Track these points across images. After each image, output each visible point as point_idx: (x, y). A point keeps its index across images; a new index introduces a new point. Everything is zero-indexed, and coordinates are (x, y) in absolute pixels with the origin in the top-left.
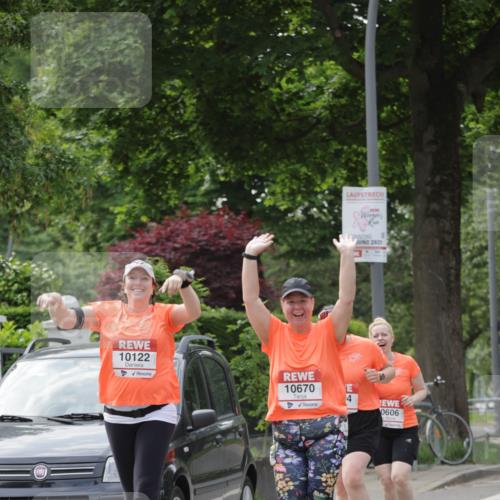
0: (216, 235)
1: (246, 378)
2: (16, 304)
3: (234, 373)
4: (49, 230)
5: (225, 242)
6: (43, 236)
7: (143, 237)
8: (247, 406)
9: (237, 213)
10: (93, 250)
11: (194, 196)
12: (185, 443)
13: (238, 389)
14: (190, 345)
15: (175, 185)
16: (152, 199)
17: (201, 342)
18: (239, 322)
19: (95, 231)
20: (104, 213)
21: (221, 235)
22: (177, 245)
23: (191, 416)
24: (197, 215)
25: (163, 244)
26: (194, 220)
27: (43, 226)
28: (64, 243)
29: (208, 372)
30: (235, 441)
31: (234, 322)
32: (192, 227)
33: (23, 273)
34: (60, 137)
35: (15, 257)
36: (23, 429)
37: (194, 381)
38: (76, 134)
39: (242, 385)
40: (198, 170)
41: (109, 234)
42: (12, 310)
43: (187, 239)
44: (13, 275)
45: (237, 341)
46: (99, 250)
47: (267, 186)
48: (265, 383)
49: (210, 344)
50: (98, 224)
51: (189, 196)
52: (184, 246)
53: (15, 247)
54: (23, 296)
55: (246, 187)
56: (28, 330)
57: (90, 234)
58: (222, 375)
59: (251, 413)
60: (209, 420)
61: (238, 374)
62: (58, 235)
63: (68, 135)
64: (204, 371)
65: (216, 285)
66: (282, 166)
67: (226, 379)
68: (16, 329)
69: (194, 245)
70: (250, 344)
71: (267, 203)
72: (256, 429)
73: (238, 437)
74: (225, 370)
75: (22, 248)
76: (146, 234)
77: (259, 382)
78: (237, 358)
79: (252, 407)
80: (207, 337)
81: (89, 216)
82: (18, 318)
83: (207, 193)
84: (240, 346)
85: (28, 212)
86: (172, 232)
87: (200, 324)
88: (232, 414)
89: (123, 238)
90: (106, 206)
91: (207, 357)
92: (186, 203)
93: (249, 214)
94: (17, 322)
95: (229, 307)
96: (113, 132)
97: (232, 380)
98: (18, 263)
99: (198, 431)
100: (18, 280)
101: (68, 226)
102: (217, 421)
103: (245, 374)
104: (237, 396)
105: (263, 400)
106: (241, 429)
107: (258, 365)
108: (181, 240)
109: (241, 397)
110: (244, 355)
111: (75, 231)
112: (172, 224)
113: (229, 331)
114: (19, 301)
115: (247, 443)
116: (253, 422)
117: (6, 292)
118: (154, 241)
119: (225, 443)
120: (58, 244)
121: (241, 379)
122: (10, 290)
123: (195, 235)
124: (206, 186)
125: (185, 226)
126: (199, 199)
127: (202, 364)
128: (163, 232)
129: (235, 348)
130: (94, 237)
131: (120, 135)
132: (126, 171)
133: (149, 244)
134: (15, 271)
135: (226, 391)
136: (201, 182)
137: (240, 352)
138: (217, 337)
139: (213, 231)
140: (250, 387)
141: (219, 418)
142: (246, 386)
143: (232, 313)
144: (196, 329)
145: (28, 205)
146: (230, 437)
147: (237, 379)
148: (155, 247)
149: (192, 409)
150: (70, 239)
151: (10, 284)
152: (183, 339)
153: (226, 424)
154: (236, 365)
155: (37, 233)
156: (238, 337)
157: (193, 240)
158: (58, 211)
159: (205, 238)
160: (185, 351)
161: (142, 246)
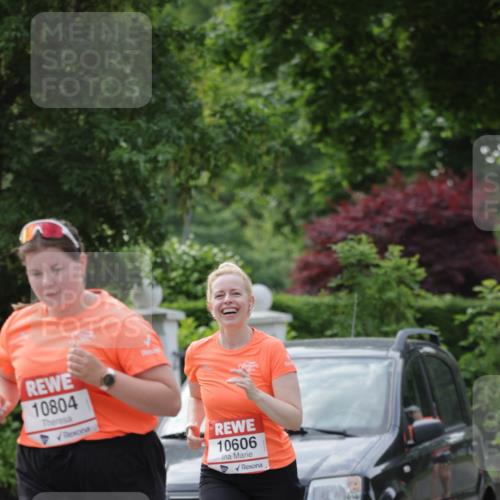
0: (437, 206)
2: (196, 297)
3: (465, 375)
4: (235, 207)
5: (448, 213)
6: (227, 214)
7: (347, 212)
10: (286, 230)
11: (410, 158)
12: (404, 461)
13: (470, 394)
14: (409, 341)
15: (386, 145)
16: (357, 163)
17: (420, 337)
18: (470, 311)
19: (288, 206)
20: (300, 184)
21: (443, 204)
22: (389, 220)
24: (413, 183)
25: (372, 219)
26: (410, 188)
27: (227, 200)
28: (252, 222)
29: (432, 373)
30: (467, 457)
31: (463, 311)
32: (408, 197)
33: (203, 259)
34: (244, 93)
35: (193, 240)
37: (415, 385)
38: (266, 88)
40: (413, 125)
41: (304, 210)
42: (192, 304)
43: (401, 211)
44: (192, 263)
45: (465, 334)
46: (295, 230)
49: (433, 339)
50: (291, 197)
51: (405, 159)
52: (399, 221)
53: (194, 228)
56: (211, 328)
57: (282, 210)
58: (449, 377)
60: (434, 432)
61: (468, 376)
62: (244, 212)
63: (253, 90)
64: (427, 373)
65: (438, 267)
67: (454, 381)
68: (197, 327)
69: (408, 218)
70: (483, 338)
73: (471, 452)
74: (452, 371)
75: (202, 230)
76: (351, 208)
78: (468, 356)
80: (429, 330)
81: (281, 188)
82: (199, 314)
83: (426, 155)
84: (471, 339)
85: (207, 186)
86: (383, 203)
87: (418, 315)
88: (462, 425)
89: (323, 213)
90: (301, 174)
91: (429, 355)
92: (400, 168)
94: (197, 319)
95: (454, 293)
96: (310, 87)
98: (197, 247)
99: (420, 447)
100: (198, 267)
101: (256, 201)
102: (445, 433)
104: (468, 402)
107: (495, 364)
108: (392, 215)
110: (477, 351)
111: (263, 207)
112: (383, 194)
113: (457, 323)
117: (183, 283)
118: (360, 214)
119: (455, 461)
120: (244, 223)
121: (473, 381)
122: (188, 281)
123: (411, 205)
124: (423, 145)
125: (399, 196)
126: (415, 163)
127: (424, 364)
128: (372, 205)
129: (463, 343)
130: (287, 215)
131: (318, 89)
132: (326, 132)
133: (354, 219)
134: (194, 258)
135: (454, 397)
136: (418, 139)
137: (470, 348)
138: (441, 330)
139: (434, 200)
141: (446, 430)
143: (460, 301)
144: (412, 320)
145: (205, 176)
146: (461, 453)
147: (468, 382)
148: (361, 223)
150: (258, 216)
151: (189, 272)
152: (400, 333)
153: (456, 437)
155: (218, 211)
156: (467, 330)
157: (409, 213)
158: (243, 183)
159: (424, 209)
160: (402, 347)
161: (346, 223)
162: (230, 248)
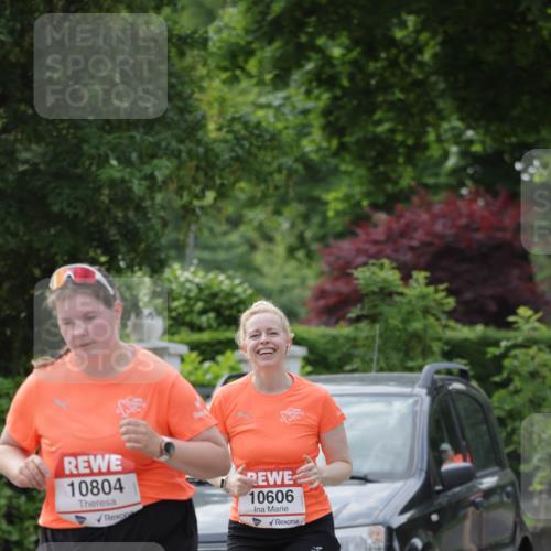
0: (468, 228)
1: (514, 420)
2: (200, 329)
3: (497, 413)
4: (243, 228)
5: (479, 236)
6: (234, 237)
7: (368, 234)
9: (495, 195)
10: (300, 254)
11: (437, 175)
12: (432, 509)
13: (504, 435)
14: (436, 376)
15: (410, 160)
16: (379, 180)
17: (449, 372)
18: (504, 343)
19: (302, 227)
20: (315, 204)
21: (474, 226)
22: (415, 243)
23: (440, 473)
24: (441, 202)
25: (395, 242)
26: (437, 208)
27: (235, 222)
28: (263, 245)
29: (462, 414)
30: (501, 504)
31: (496, 343)
32: (435, 218)
33: (208, 287)
34: (253, 104)
35: (198, 265)
36: (214, 495)
37: (443, 426)
38: (277, 98)
39: (509, 428)
40: (439, 140)
41: (321, 232)
42: (196, 337)
43: (428, 234)
44: (196, 291)
45: (499, 369)
46: (310, 255)
49: (463, 374)
50: (306, 218)
51: (431, 176)
52: (425, 244)
53: (198, 253)
54: (208, 320)
55: (507, 157)
56: (217, 363)
57: (296, 232)
58: (481, 416)
60: (464, 477)
61: (502, 414)
62: (254, 235)
63: (263, 100)
64: (456, 412)
65: (468, 296)
67: (486, 420)
68: (202, 362)
69: (436, 241)
70: (518, 374)
73: (505, 499)
74: (484, 409)
75: (206, 255)
76: (372, 230)
78: (501, 393)
80: (458, 365)
81: (295, 209)
82: (203, 348)
83: (455, 171)
84: (505, 374)
85: (212, 206)
86: (408, 225)
87: (446, 348)
88: (496, 469)
89: (340, 236)
90: (317, 192)
91: (458, 392)
92: (426, 186)
94: (202, 353)
95: (487, 324)
96: (326, 96)
97: (495, 423)
98: (201, 274)
99: (449, 493)
100: (203, 297)
101: (266, 223)
102: (477, 478)
103: (514, 415)
104: (502, 445)
106: (509, 489)
107: (531, 401)
108: (419, 236)
109: (507, 445)
110: (511, 387)
111: (275, 229)
112: (408, 214)
113: (489, 356)
114: (205, 325)
115: (517, 507)
117: (186, 313)
118: (382, 237)
119: (488, 508)
120: (253, 247)
121: (507, 421)
122: (191, 311)
123: (439, 227)
124: (452, 162)
125: (425, 217)
126: (443, 180)
127: (453, 400)
128: (395, 226)
129: (497, 379)
130: (301, 238)
131: (335, 99)
132: (343, 147)
133: (376, 243)
134: (198, 285)
135: (487, 438)
136: (446, 156)
137: (505, 384)
138: (470, 364)
139: (463, 221)
141: (479, 474)
142: (514, 431)
143: (492, 332)
144: (438, 354)
145: (210, 196)
146: (495, 499)
147: (502, 422)
148: (384, 246)
150: (270, 239)
151: (192, 302)
152: (426, 368)
153: (489, 482)
154: (500, 402)
155: (225, 233)
156: (501, 364)
158: (252, 203)
160: (429, 384)
161: (367, 246)
162: (239, 274)
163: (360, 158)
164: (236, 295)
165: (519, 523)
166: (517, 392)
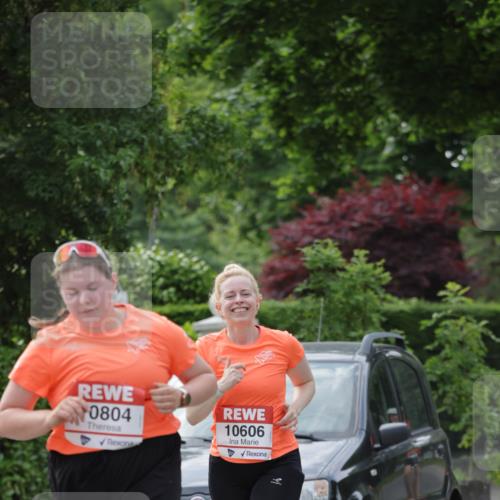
0: (402, 210)
1: (445, 384)
3: (430, 378)
4: (200, 211)
5: (413, 217)
6: (192, 219)
7: (313, 216)
8: (448, 418)
9: (428, 181)
10: (252, 234)
11: (374, 162)
13: (435, 397)
14: (375, 345)
15: (351, 149)
16: (323, 167)
17: (386, 341)
18: (435, 315)
19: (253, 210)
20: (266, 189)
21: (408, 209)
22: (355, 224)
23: (378, 432)
24: (378, 187)
25: (337, 224)
26: (375, 193)
27: (193, 206)
28: (218, 226)
29: (398, 378)
30: (434, 460)
31: (428, 315)
32: (373, 201)
33: (169, 264)
34: (209, 98)
35: (158, 245)
37: (381, 389)
38: (230, 94)
39: (440, 392)
40: (376, 130)
41: (271, 214)
43: (367, 216)
44: (157, 268)
45: (432, 338)
46: (260, 236)
47: (465, 147)
48: (469, 389)
49: (399, 343)
50: (257, 202)
51: (369, 163)
52: (363, 225)
53: (159, 233)
54: (169, 293)
55: (438, 148)
57: (248, 214)
58: (415, 381)
59: (454, 427)
60: (401, 436)
61: (434, 379)
62: (210, 217)
63: (218, 95)
65: (403, 272)
66: (483, 121)
67: (420, 384)
69: (375, 222)
70: (448, 342)
71: (465, 167)
72: (460, 446)
73: (437, 456)
74: (418, 375)
75: (167, 235)
76: (316, 212)
77: (461, 388)
78: (433, 360)
79: (454, 419)
80: (395, 334)
81: (247, 193)
83: (391, 159)
84: (436, 344)
85: (173, 191)
86: (348, 208)
87: (384, 319)
88: (429, 428)
89: (288, 218)
90: (266, 179)
91: (395, 359)
92: (365, 172)
93: (443, 182)
95: (419, 297)
96: (274, 91)
97: (428, 387)
98: (162, 252)
99: (387, 450)
100: (164, 273)
101: (222, 206)
102: (413, 437)
103: (444, 379)
104: (433, 405)
105: (467, 409)
106: (441, 446)
107: (460, 367)
108: (359, 218)
109: (439, 407)
110: (443, 354)
111: (229, 212)
112: (349, 198)
113: (422, 328)
114: (165, 299)
115: (448, 463)
116: (455, 438)
118: (325, 219)
119: (423, 464)
120: (210, 228)
121: (439, 385)
123: (377, 210)
124: (388, 151)
125: (364, 200)
126: (380, 167)
127: (390, 367)
128: (337, 209)
129: (429, 347)
130: (253, 219)
131: (283, 94)
132: (290, 137)
133: (320, 224)
134: (159, 263)
135: (420, 400)
136: (383, 145)
137: (436, 352)
138: (406, 334)
139: (399, 204)
140: (451, 395)
141: (413, 434)
142: (445, 394)
143: (426, 306)
144: (378, 325)
145: (171, 183)
146: (428, 455)
147: (434, 385)
148: (327, 227)
149: (379, 423)
150: (224, 221)
151: (155, 278)
152: (366, 338)
153: (422, 440)
154: (432, 368)
155: (184, 216)
156: (434, 334)
157: (374, 217)
158: (208, 188)
159: (389, 213)
160: (368, 352)
161: (312, 227)
162: (196, 253)
163: (305, 147)
164: (194, 272)
165: (449, 477)
166: (446, 359)
